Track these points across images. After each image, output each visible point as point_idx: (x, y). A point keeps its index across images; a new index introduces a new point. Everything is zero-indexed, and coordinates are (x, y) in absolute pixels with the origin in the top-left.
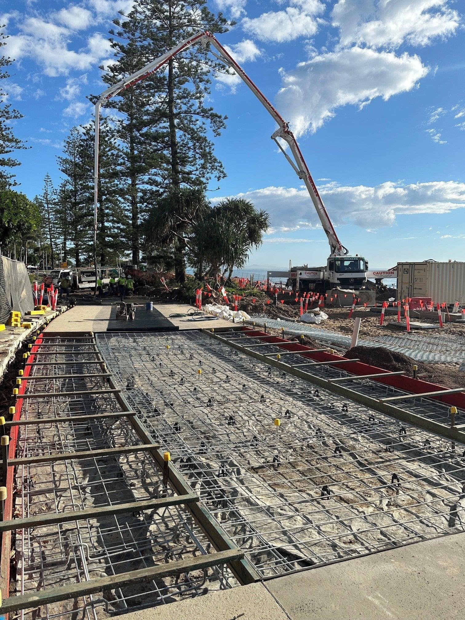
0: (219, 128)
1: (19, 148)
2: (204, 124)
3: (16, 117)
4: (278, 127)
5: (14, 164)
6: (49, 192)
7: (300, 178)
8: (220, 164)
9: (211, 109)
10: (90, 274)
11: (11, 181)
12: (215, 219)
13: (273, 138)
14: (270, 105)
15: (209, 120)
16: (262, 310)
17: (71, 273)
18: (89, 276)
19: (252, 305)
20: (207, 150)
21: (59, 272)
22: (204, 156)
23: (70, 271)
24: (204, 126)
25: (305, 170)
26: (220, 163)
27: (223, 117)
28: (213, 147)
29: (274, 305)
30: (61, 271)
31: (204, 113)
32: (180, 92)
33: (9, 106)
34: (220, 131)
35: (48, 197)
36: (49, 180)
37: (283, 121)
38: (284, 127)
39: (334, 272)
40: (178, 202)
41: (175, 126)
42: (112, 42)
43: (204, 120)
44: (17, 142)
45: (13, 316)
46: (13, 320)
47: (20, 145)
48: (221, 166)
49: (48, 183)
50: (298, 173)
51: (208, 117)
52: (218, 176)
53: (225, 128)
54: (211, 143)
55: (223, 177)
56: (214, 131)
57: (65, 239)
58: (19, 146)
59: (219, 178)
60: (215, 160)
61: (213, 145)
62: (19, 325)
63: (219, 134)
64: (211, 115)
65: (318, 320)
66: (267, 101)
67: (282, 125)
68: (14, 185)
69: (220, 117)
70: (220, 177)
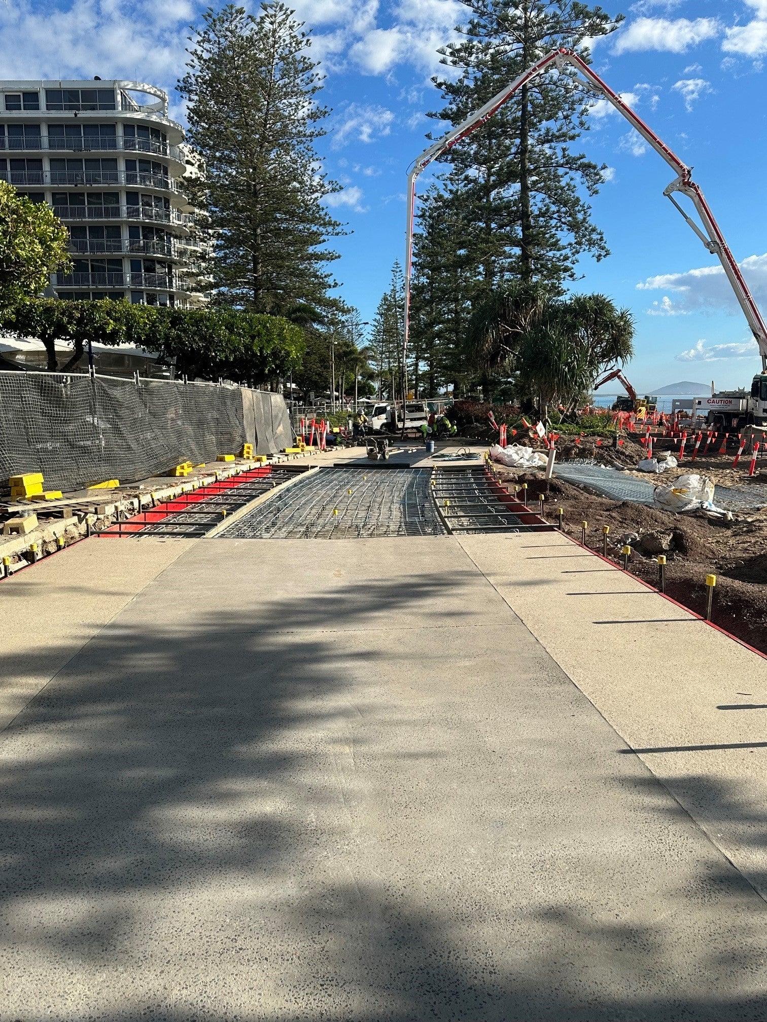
0: (595, 184)
1: (337, 234)
2: (572, 179)
3: (334, 190)
4: (674, 176)
5: (330, 257)
6: (398, 289)
7: (712, 253)
8: (599, 237)
9: (582, 157)
10: (414, 409)
11: (330, 281)
12: (546, 327)
13: (667, 194)
14: (661, 145)
15: (580, 173)
16: (591, 454)
17: (388, 408)
18: (413, 411)
19: (578, 447)
20: (580, 216)
21: (373, 406)
22: (574, 227)
23: (388, 406)
24: (572, 183)
25: (718, 241)
26: (600, 234)
27: (599, 167)
28: (589, 211)
29: (612, 448)
30: (376, 406)
31: (570, 163)
32: (540, 135)
33: (324, 177)
34: (598, 186)
35: (397, 295)
36: (398, 270)
37: (681, 167)
38: (684, 176)
39: (759, 399)
40: (504, 305)
41: (528, 188)
42: (436, 82)
43: (572, 173)
44: (335, 224)
45: (245, 448)
46: (245, 452)
47: (338, 229)
48: (601, 239)
49: (398, 274)
50: (708, 245)
51: (577, 170)
52: (597, 254)
53: (602, 182)
54: (586, 206)
55: (604, 256)
56: (588, 188)
57: (417, 358)
58: (337, 231)
59: (599, 258)
60: (594, 230)
61: (589, 208)
62: (251, 458)
63: (596, 192)
64: (579, 166)
65: (660, 467)
66: (656, 139)
67: (681, 173)
68: (334, 287)
69: (595, 167)
70: (600, 255)
